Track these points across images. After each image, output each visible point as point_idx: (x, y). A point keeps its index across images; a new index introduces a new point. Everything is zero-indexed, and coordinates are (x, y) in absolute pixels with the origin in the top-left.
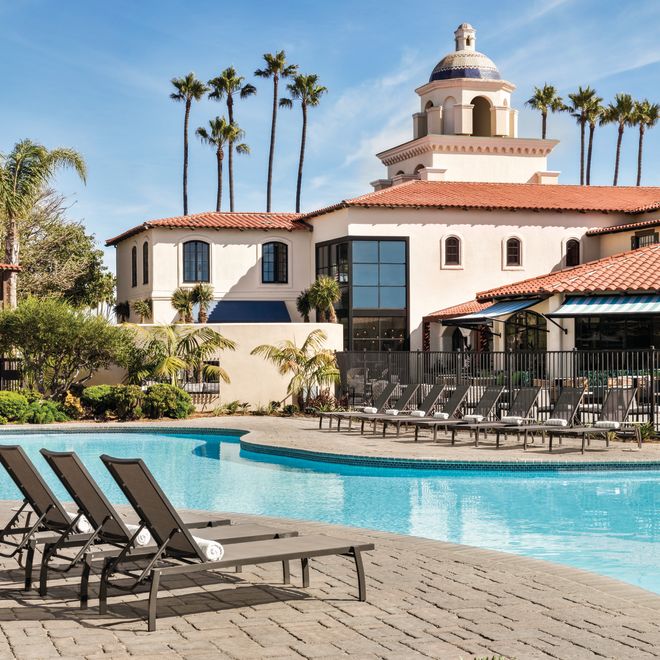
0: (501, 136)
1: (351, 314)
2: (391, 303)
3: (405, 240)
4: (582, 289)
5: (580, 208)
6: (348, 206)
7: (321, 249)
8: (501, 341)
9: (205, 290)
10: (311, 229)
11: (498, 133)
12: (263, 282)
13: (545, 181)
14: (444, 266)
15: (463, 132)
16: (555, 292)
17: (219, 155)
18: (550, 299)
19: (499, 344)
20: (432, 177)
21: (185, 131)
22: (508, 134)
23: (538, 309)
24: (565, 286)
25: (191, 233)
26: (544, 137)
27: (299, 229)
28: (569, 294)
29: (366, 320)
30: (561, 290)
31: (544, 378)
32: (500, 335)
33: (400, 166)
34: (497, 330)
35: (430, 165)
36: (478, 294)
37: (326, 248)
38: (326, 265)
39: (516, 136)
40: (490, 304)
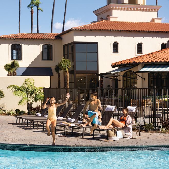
0: (140, 4)
1: (75, 72)
2: (91, 68)
3: (97, 43)
4: (150, 61)
5: (166, 31)
6: (73, 30)
7: (65, 47)
8: (121, 83)
9: (16, 63)
10: (62, 39)
11: (138, 3)
12: (43, 60)
13: (156, 21)
14: (112, 54)
15: (125, 3)
17: (32, 12)
18: (138, 66)
19: (121, 85)
20: (112, 20)
21: (20, 3)
22: (142, 3)
23: (134, 70)
24: (144, 60)
25: (14, 41)
26: (157, 5)
27: (57, 39)
28: (145, 64)
29: (82, 75)
30: (142, 62)
31: (136, 99)
32: (121, 81)
33: (101, 16)
34: (120, 79)
35: (112, 15)
36: (112, 64)
37: (67, 47)
38: (67, 53)
39: (145, 4)
40: (117, 68)
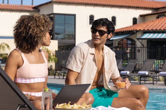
3: (74, 15)
4: (150, 29)
10: (39, 11)
14: (89, 25)
16: (140, 30)
18: (138, 33)
24: (143, 28)
